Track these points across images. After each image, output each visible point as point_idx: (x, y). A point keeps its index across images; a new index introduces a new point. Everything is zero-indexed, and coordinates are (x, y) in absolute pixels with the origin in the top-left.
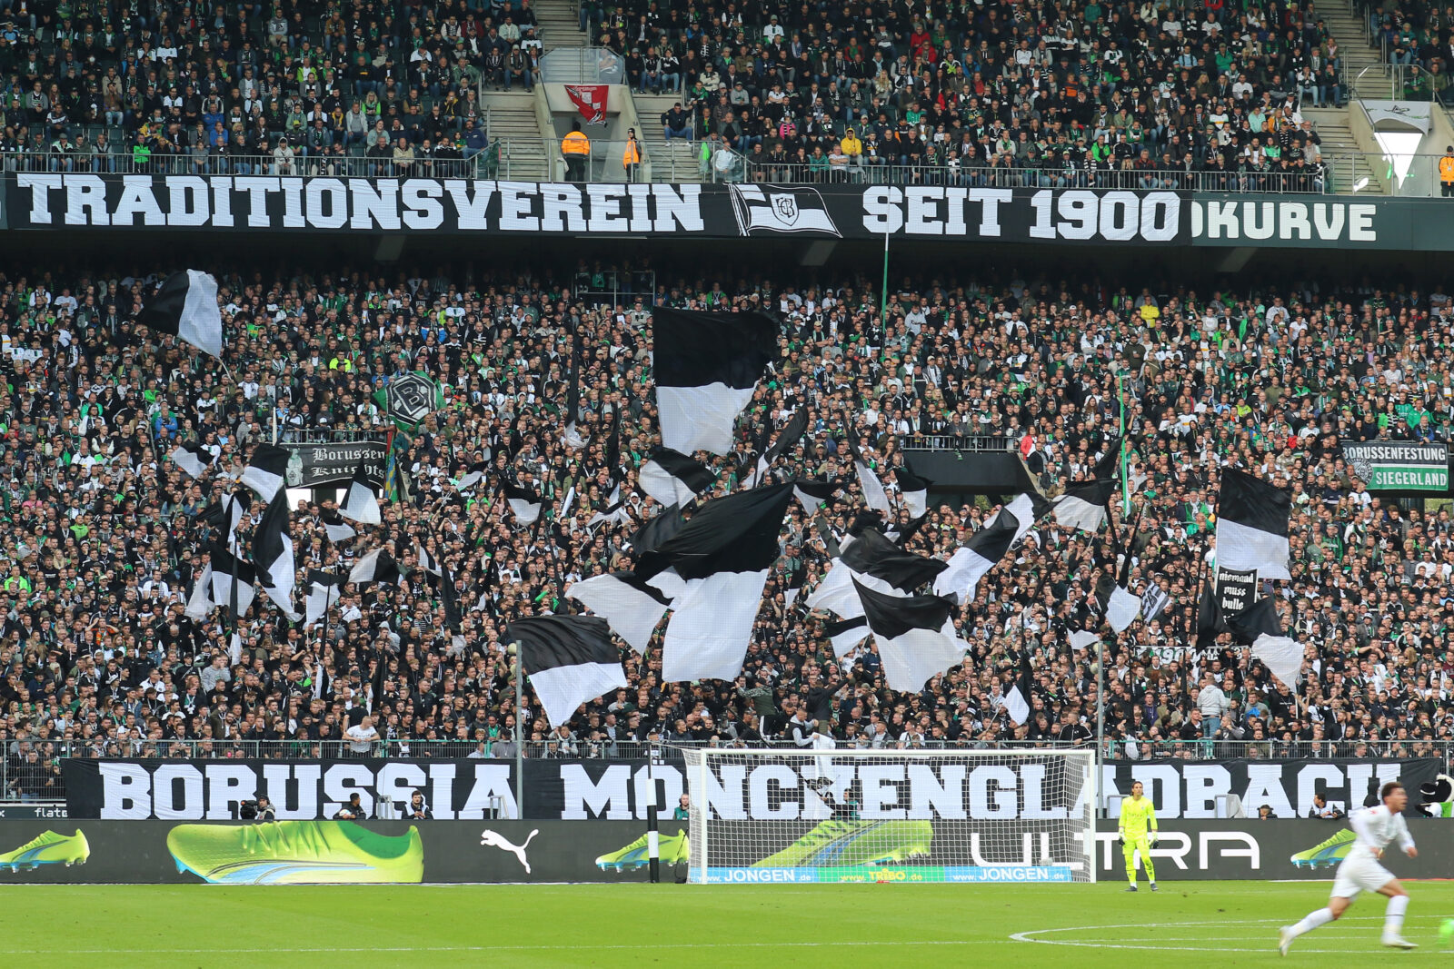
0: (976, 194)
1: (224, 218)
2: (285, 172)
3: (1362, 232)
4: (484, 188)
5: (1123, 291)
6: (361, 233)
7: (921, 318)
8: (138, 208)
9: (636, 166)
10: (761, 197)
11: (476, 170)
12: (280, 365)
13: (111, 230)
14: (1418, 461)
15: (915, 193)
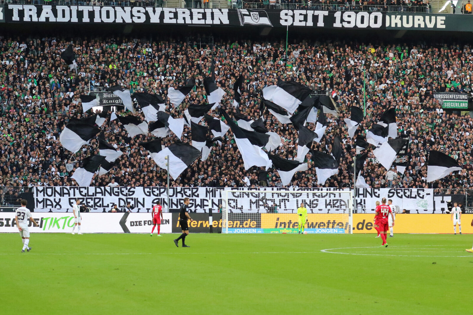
0: (317, 13)
1: (75, 19)
2: (95, 5)
3: (441, 25)
4: (159, 10)
5: (363, 44)
6: (119, 24)
7: (298, 52)
8: (47, 16)
9: (207, 3)
10: (248, 13)
11: (156, 4)
12: (92, 67)
13: (38, 23)
14: (458, 99)
15: (297, 12)
